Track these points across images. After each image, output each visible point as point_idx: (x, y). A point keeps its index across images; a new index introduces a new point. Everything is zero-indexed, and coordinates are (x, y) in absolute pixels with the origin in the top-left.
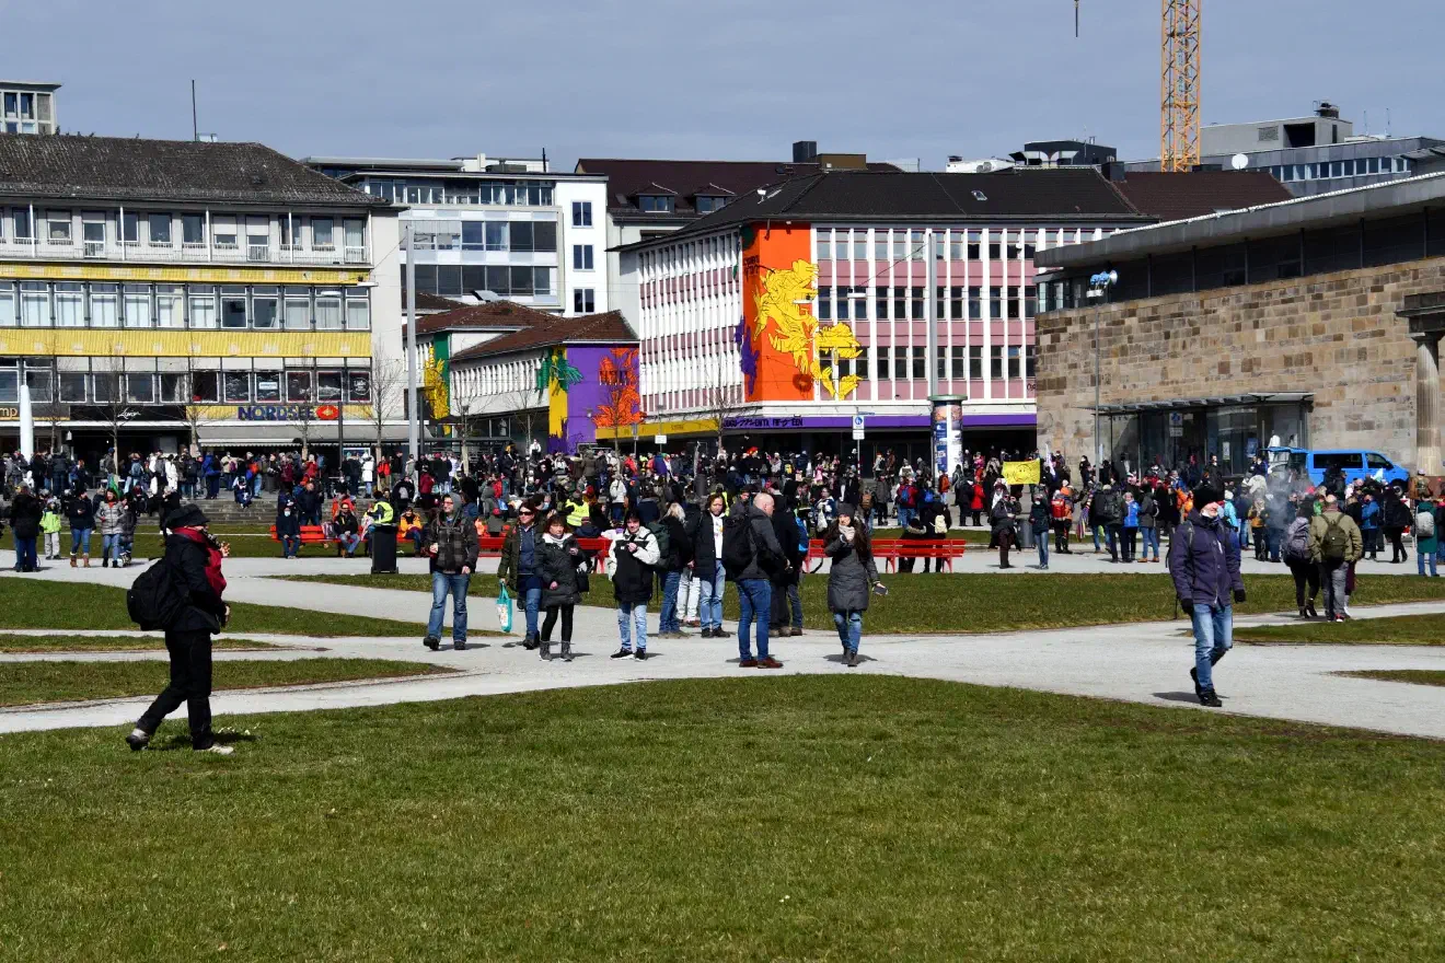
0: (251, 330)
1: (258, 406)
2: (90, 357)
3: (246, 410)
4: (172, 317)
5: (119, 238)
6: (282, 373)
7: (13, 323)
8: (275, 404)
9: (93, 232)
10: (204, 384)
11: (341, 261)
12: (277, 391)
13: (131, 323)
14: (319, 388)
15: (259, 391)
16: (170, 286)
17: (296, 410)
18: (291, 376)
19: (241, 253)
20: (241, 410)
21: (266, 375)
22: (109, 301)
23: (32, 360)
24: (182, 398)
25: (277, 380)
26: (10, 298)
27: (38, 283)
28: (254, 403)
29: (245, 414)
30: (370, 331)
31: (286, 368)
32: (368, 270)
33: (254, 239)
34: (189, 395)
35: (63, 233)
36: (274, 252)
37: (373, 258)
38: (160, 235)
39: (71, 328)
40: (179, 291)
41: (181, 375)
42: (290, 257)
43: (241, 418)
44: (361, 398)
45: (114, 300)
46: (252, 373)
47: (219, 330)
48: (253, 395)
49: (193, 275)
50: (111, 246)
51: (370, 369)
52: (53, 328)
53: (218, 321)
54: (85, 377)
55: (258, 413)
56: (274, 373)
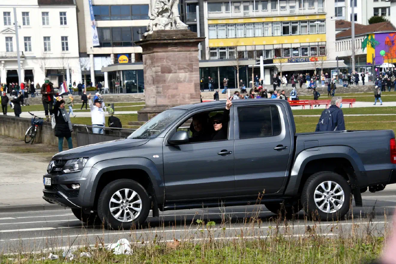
0: (291, 35)
1: (293, 58)
2: (246, 46)
3: (290, 60)
4: (269, 32)
5: (254, 9)
6: (300, 48)
7: (225, 37)
8: (298, 58)
9: (246, 8)
10: (277, 52)
11: (317, 13)
12: (298, 53)
13: (257, 35)
14: (310, 52)
15: (293, 54)
16: (267, 23)
17: (304, 59)
18: (303, 49)
19: (287, 12)
20: (289, 60)
21: (295, 49)
22: (250, 29)
23: (231, 48)
24: (271, 57)
25: (298, 50)
26: (224, 30)
27: (232, 25)
28: (292, 58)
29: (290, 61)
30: (325, 33)
31: (301, 46)
32: (325, 14)
33: (292, 7)
34: (273, 56)
35: (238, 9)
36: (297, 11)
37: (326, 11)
38: (265, 8)
39: (240, 38)
40: (270, 25)
41: (271, 50)
42: (302, 12)
43: (288, 62)
44: (323, 54)
45: (252, 29)
46: (291, 48)
47: (282, 36)
48: (291, 55)
49: (274, 20)
50: (251, 12)
51: (326, 45)
52: (236, 38)
53: (281, 33)
54: (245, 52)
55: (293, 60)
56: (297, 48)
